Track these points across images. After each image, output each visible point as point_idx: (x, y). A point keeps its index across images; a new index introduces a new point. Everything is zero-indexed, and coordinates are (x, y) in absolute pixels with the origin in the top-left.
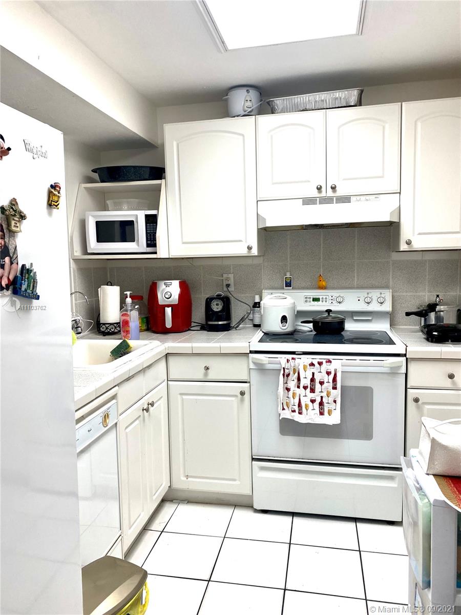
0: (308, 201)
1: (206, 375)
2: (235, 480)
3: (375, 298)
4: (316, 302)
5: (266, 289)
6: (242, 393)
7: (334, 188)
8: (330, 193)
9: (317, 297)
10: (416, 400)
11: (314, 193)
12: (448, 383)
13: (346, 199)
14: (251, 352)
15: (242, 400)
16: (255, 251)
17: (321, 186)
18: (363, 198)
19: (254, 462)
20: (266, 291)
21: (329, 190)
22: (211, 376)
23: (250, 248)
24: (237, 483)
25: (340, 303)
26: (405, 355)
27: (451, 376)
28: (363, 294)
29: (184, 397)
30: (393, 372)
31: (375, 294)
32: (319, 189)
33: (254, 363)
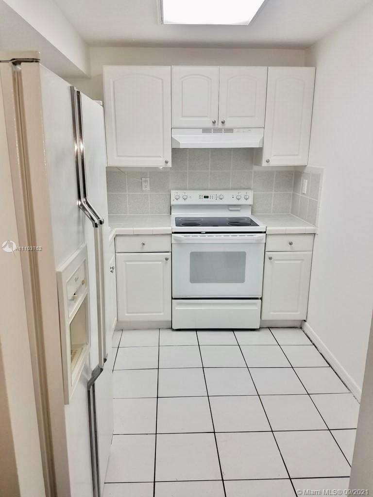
0: (206, 130)
1: (142, 248)
2: (160, 312)
3: (243, 196)
4: (206, 199)
5: (173, 189)
6: (167, 259)
7: (223, 123)
8: (220, 125)
9: (207, 195)
10: (270, 258)
11: (210, 125)
12: (289, 248)
13: (230, 130)
14: (173, 233)
15: (166, 263)
16: (170, 165)
17: (215, 121)
18: (242, 130)
19: (173, 300)
20: (173, 191)
21: (220, 123)
22: (146, 249)
23: (167, 162)
24: (162, 314)
25: (221, 199)
26: (265, 232)
27: (291, 244)
28: (235, 193)
29: (127, 263)
30: (258, 243)
31: (243, 193)
32: (214, 122)
33: (175, 240)
